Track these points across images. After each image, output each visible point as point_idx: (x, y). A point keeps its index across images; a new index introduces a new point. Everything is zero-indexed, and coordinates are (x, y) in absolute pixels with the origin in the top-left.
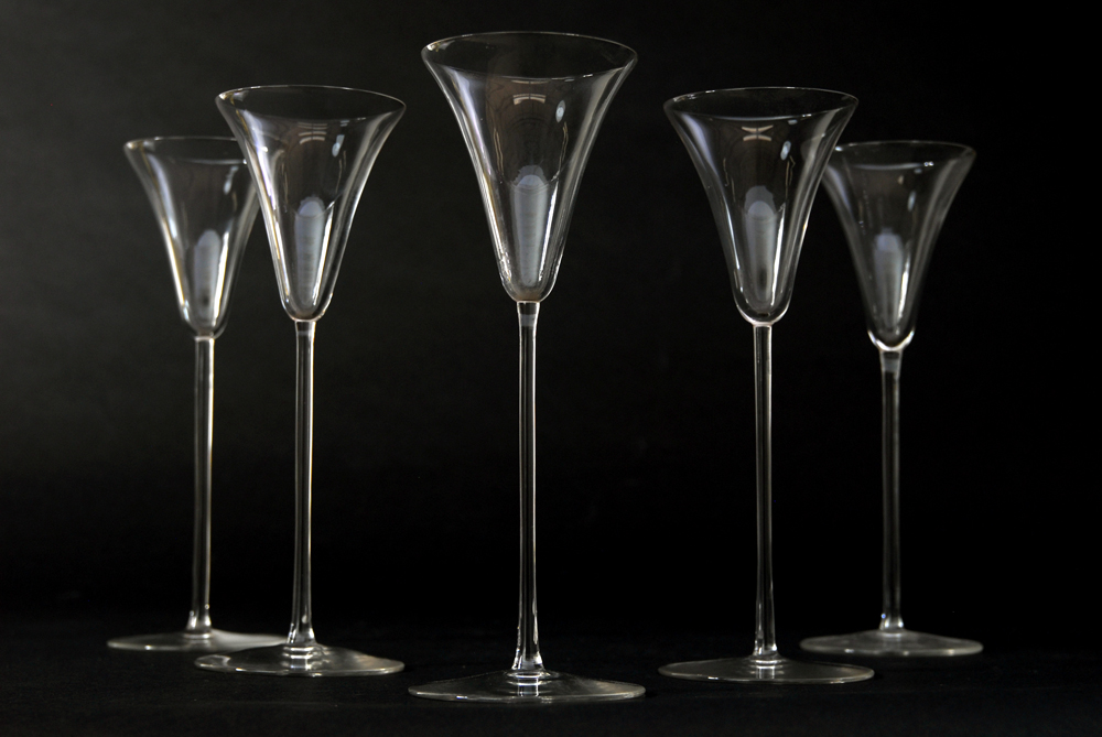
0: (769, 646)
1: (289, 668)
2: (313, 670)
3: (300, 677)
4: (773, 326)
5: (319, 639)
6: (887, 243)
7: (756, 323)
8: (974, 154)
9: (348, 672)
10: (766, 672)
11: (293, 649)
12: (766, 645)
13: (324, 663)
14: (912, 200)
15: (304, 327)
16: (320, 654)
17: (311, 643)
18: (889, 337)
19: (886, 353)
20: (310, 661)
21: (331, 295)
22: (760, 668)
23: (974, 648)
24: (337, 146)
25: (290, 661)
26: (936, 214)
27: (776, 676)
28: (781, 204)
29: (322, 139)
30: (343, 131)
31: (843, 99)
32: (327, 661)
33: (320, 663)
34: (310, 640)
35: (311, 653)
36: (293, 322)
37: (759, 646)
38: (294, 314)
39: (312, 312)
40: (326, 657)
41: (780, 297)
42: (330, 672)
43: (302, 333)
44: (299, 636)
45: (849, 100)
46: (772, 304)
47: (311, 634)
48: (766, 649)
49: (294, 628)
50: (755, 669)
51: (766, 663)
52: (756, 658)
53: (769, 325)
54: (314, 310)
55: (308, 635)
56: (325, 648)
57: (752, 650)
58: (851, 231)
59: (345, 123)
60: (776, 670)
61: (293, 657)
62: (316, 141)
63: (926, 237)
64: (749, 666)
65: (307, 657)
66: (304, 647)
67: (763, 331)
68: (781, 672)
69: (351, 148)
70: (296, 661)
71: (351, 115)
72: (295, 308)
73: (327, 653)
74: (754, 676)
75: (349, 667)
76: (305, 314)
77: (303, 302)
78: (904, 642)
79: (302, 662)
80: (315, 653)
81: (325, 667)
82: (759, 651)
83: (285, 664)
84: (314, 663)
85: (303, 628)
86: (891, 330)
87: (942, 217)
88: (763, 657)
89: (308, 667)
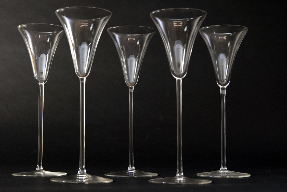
0: (181, 173)
1: (79, 181)
2: (86, 182)
3: (82, 184)
4: (182, 79)
5: (88, 173)
6: (222, 56)
7: (177, 78)
8: (248, 29)
9: (96, 182)
10: (180, 181)
11: (80, 176)
12: (180, 173)
13: (89, 180)
14: (229, 44)
15: (82, 80)
16: (88, 177)
17: (85, 174)
18: (222, 83)
19: (221, 88)
20: (85, 179)
21: (90, 70)
22: (178, 180)
23: (248, 176)
24: (91, 27)
25: (79, 179)
26: (236, 47)
27: (183, 182)
28: (184, 44)
29: (87, 25)
30: (93, 22)
31: (202, 12)
32: (90, 179)
33: (88, 180)
34: (85, 173)
35: (85, 177)
36: (79, 78)
37: (178, 173)
38: (79, 75)
39: (84, 75)
40: (90, 178)
41: (184, 71)
42: (91, 182)
43: (82, 81)
44: (81, 172)
45: (204, 13)
46: (182, 73)
47: (85, 171)
48: (180, 174)
49: (80, 169)
50: (177, 180)
51: (180, 178)
52: (177, 177)
53: (181, 79)
54: (85, 74)
55: (84, 171)
56: (89, 175)
57: (176, 175)
58: (212, 52)
59: (94, 20)
60: (183, 180)
61: (80, 178)
62: (85, 26)
63: (233, 54)
64: (175, 179)
65: (84, 178)
66: (83, 175)
67: (179, 81)
68: (185, 181)
69: (95, 28)
70: (81, 179)
71: (95, 18)
72: (79, 74)
73: (90, 177)
74: (176, 182)
75: (96, 181)
76: (83, 76)
77: (82, 72)
78: (227, 174)
79: (82, 179)
80: (86, 177)
81: (89, 181)
82: (178, 175)
83: (78, 180)
84: (86, 180)
85: (83, 169)
86: (223, 81)
87: (238, 48)
88: (179, 177)
89: (84, 181)
